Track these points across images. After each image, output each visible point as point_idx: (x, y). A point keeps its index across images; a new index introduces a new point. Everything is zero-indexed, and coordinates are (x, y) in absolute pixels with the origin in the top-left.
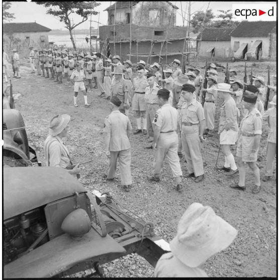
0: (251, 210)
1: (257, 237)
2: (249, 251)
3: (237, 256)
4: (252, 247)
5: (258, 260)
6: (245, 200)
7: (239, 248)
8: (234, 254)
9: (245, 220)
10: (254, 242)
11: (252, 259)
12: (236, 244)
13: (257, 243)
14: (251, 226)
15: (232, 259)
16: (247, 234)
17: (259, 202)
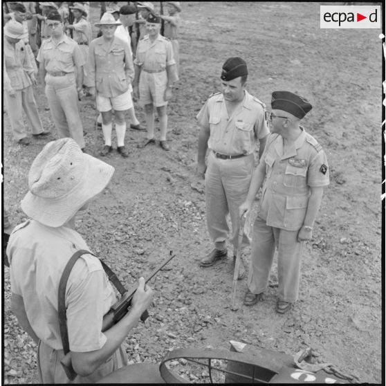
0: (152, 184)
1: (162, 216)
2: (153, 235)
3: (138, 244)
4: (156, 229)
5: (165, 243)
6: (142, 172)
7: (140, 233)
8: (134, 242)
9: (145, 197)
10: (159, 222)
11: (158, 243)
12: (135, 229)
13: (162, 223)
14: (153, 203)
15: (131, 249)
16: (149, 214)
17: (160, 172)
